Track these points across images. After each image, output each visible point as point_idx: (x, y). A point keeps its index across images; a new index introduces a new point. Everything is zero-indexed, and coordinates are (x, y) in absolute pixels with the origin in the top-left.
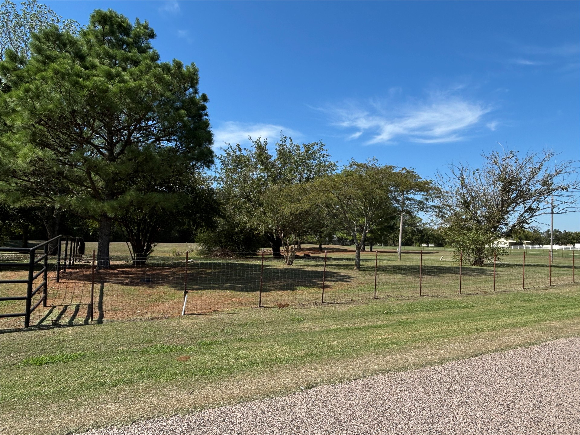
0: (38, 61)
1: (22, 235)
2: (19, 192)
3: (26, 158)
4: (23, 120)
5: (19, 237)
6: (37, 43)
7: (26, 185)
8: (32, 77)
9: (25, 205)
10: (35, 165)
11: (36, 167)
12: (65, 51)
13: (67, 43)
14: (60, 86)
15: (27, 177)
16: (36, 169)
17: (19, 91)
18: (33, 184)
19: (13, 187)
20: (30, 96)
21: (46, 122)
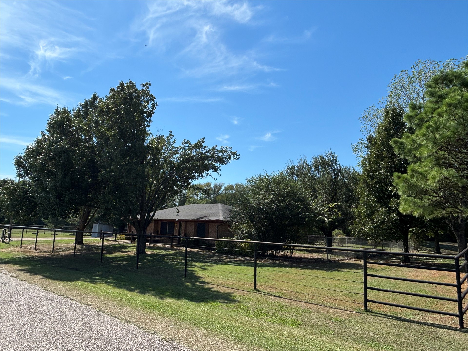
0: (433, 102)
1: (434, 238)
2: (432, 206)
3: (435, 179)
4: (428, 150)
5: (432, 239)
6: (430, 89)
7: (436, 200)
8: (430, 116)
9: (437, 216)
10: (442, 184)
11: (443, 185)
12: (453, 86)
13: (452, 79)
14: (454, 115)
15: (436, 193)
16: (442, 186)
17: (422, 130)
18: (442, 199)
19: (427, 202)
20: (431, 131)
21: (446, 147)
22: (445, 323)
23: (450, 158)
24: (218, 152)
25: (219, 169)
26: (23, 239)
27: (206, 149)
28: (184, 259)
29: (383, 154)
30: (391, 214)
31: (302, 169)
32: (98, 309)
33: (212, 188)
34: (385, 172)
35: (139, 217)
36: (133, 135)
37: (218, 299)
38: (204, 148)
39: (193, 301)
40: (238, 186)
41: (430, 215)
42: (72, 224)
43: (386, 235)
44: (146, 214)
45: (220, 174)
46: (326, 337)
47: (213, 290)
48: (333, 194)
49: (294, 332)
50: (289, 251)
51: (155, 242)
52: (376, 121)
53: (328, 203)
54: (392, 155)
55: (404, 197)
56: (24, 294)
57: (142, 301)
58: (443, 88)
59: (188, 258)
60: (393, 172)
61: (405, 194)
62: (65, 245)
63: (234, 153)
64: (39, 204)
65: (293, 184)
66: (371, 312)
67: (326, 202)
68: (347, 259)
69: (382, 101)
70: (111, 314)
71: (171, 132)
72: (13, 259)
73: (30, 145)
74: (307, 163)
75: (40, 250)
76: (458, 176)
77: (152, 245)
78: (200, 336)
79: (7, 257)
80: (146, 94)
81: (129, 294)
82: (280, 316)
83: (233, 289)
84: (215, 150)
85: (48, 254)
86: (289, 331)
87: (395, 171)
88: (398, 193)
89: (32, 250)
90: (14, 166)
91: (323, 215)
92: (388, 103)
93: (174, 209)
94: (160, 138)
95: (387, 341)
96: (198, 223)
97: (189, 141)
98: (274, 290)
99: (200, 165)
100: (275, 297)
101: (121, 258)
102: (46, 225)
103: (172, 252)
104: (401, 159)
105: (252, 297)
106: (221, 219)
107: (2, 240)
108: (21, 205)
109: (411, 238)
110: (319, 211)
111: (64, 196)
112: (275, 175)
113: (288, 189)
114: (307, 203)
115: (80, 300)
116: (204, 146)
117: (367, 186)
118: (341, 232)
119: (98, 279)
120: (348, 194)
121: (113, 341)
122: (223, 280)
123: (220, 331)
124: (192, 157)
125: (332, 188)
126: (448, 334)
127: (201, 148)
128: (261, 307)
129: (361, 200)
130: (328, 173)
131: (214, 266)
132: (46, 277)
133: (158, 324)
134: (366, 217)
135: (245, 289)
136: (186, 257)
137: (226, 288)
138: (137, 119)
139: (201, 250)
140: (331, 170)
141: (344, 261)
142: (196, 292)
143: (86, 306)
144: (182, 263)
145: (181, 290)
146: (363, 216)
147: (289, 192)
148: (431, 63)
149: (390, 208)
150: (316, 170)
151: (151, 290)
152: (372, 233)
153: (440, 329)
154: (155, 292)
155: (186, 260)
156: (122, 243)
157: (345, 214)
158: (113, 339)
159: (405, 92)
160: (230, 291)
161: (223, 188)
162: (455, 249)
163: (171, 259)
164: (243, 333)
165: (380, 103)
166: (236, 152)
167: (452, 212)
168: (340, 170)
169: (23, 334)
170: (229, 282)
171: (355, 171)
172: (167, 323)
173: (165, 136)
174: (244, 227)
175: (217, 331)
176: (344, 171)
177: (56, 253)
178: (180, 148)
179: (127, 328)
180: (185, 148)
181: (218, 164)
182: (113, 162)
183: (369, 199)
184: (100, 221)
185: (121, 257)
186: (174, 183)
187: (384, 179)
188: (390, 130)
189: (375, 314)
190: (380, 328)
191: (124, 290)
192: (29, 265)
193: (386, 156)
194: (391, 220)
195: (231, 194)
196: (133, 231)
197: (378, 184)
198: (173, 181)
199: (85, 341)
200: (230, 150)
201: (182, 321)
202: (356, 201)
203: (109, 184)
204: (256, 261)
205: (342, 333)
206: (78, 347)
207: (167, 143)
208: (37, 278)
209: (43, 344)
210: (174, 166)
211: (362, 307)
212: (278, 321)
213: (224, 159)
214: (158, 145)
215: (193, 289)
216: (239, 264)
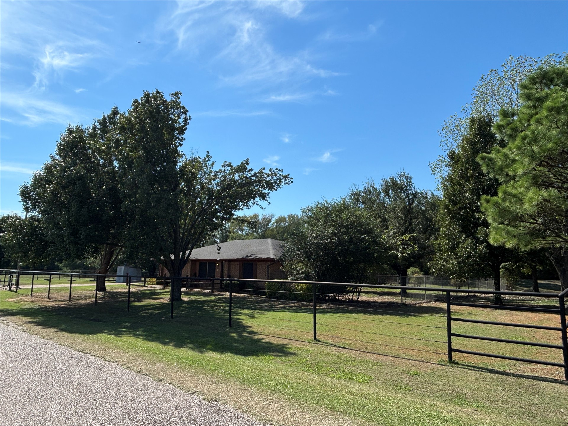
0: (529, 107)
1: (531, 275)
2: (528, 235)
3: (532, 202)
4: (524, 167)
5: (529, 277)
6: (526, 91)
7: (534, 228)
8: (526, 125)
9: (535, 247)
10: (541, 208)
11: (543, 208)
12: (554, 86)
13: (554, 78)
14: (556, 122)
15: (534, 219)
16: (541, 211)
17: (516, 142)
18: (541, 226)
19: (522, 231)
20: (527, 142)
21: (546, 162)
22: (548, 375)
23: (551, 176)
24: (266, 176)
25: (267, 197)
26: (34, 287)
27: (252, 172)
28: (228, 306)
29: (467, 173)
30: (479, 247)
31: (369, 194)
32: (125, 366)
33: (260, 220)
34: (471, 195)
35: (172, 257)
36: (162, 156)
37: (270, 352)
38: (249, 172)
39: (240, 355)
40: (291, 217)
41: (526, 246)
42: (91, 267)
43: (473, 272)
44: (181, 253)
45: (270, 203)
46: (403, 394)
47: (264, 341)
48: (407, 224)
49: (364, 389)
50: (355, 294)
51: (192, 287)
52: (459, 133)
53: (402, 234)
54: (479, 175)
55: (495, 225)
56: (36, 351)
57: (178, 356)
58: (542, 89)
59: (232, 305)
60: (481, 195)
61: (496, 222)
62: (84, 293)
63: (286, 177)
64: (51, 243)
65: (358, 213)
66: (457, 363)
67: (399, 233)
68: (426, 302)
69: (466, 109)
70: (141, 371)
71: (208, 153)
72: (22, 310)
73: (37, 172)
74: (375, 187)
75: (54, 299)
76: (561, 198)
77: (189, 290)
78: (250, 396)
79: (16, 308)
80: (177, 106)
81: (162, 348)
82: (346, 370)
83: (288, 340)
84: (263, 173)
85: (64, 303)
86: (357, 388)
87: (483, 194)
88: (487, 221)
89: (45, 299)
90: (20, 198)
91: (396, 249)
92: (473, 111)
93: (215, 247)
94: (195, 161)
95: (477, 397)
96: (244, 263)
97: (230, 163)
98: (338, 340)
99: (245, 192)
100: (339, 349)
101: (151, 307)
102: (61, 269)
103: (213, 298)
104: (491, 179)
105: (311, 349)
106: (272, 257)
107: (8, 288)
108: (29, 245)
109: (503, 274)
110: (390, 244)
111: (80, 232)
112: (337, 202)
113: (353, 219)
114: (375, 235)
115: (103, 356)
116: (248, 168)
117: (449, 212)
118: (418, 270)
119: (125, 331)
120: (426, 224)
121: (144, 403)
122: (276, 330)
123: (273, 388)
124: (235, 182)
125: (406, 217)
126: (551, 387)
127: (245, 171)
128: (322, 360)
129: (442, 230)
130: (401, 199)
131: (265, 313)
132: (62, 330)
133: (198, 382)
134: (448, 250)
135: (302, 339)
136: (231, 303)
137: (280, 339)
138: (166, 136)
139: (249, 295)
140: (404, 195)
141: (422, 305)
142: (243, 344)
143: (111, 362)
144: (226, 311)
145: (226, 342)
146: (445, 250)
147: (354, 222)
148: (525, 59)
149: (477, 239)
150: (386, 196)
151: (188, 343)
152: (456, 270)
153: (542, 382)
154: (194, 346)
155: (230, 307)
156: (153, 289)
157: (423, 247)
158: (144, 400)
159: (494, 97)
160: (285, 342)
161: (273, 221)
162: (557, 288)
163: (212, 307)
164: (301, 391)
165: (463, 112)
166: (288, 175)
167: (554, 242)
168: (415, 195)
169: (36, 397)
170: (284, 332)
171: (433, 195)
172: (209, 381)
173: (201, 158)
174: (300, 266)
175: (269, 389)
176: (420, 195)
177: (73, 302)
178: (220, 171)
179: (161, 387)
180: (226, 171)
181: (267, 190)
182: (138, 189)
183: (451, 228)
184: (125, 263)
185: (151, 305)
186: (214, 214)
187: (469, 204)
188: (476, 144)
189: (461, 366)
190: (468, 382)
191: (157, 343)
192: (41, 317)
193: (472, 176)
194: (478, 254)
195: (283, 228)
196: (165, 274)
197: (462, 210)
198: (213, 212)
199: (110, 403)
200: (280, 173)
201: (227, 378)
202: (435, 231)
203: (135, 217)
204: (315, 306)
205: (422, 389)
206: (102, 410)
207: (204, 166)
208: (51, 331)
209: (59, 407)
210: (213, 194)
211: (446, 358)
212: (343, 376)
213: (274, 185)
214: (193, 168)
215: (240, 340)
216: (295, 311)
